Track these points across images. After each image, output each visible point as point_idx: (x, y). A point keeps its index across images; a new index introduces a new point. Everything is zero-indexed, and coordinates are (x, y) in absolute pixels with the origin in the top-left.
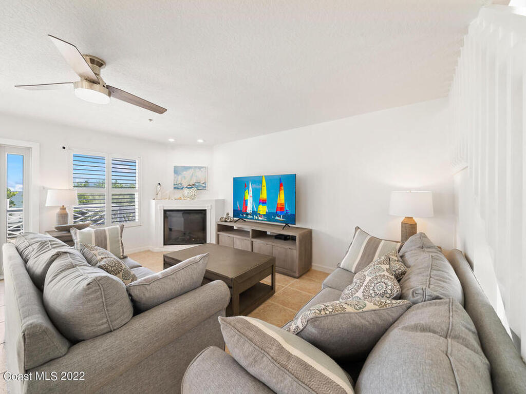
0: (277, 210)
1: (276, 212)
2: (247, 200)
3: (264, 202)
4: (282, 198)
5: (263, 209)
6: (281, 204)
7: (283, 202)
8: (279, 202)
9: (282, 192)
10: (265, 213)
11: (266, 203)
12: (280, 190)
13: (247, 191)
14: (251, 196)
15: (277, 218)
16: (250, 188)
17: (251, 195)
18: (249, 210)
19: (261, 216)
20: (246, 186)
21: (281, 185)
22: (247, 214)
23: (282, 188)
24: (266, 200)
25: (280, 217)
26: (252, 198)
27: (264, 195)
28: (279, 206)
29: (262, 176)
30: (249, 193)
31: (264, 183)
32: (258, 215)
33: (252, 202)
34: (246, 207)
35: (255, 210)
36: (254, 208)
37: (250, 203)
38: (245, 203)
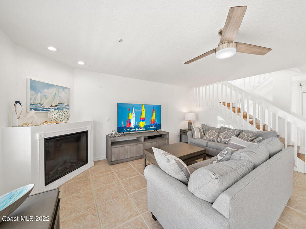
0: (151, 123)
1: (151, 124)
2: (131, 119)
3: (143, 120)
4: (154, 117)
5: (142, 124)
6: (153, 120)
7: (154, 118)
8: (152, 119)
9: (154, 114)
10: (144, 126)
11: (144, 120)
12: (153, 113)
13: (131, 113)
14: (133, 117)
15: (151, 127)
16: (133, 112)
17: (134, 116)
18: (132, 125)
19: (141, 128)
20: (130, 110)
21: (154, 110)
22: (131, 129)
23: (154, 111)
24: (144, 118)
25: (153, 126)
26: (134, 118)
27: (143, 116)
28: (152, 121)
29: (142, 105)
30: (132, 115)
31: (143, 109)
32: (139, 128)
33: (134, 120)
34: (130, 124)
35: (137, 125)
36: (136, 124)
37: (133, 121)
38: (129, 122)
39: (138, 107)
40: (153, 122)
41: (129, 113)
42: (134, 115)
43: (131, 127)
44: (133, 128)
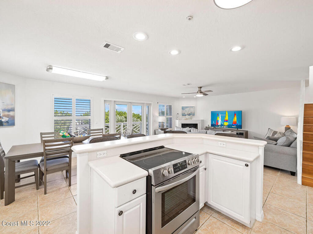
0: (233, 123)
3: (227, 121)
4: (235, 119)
5: (226, 124)
7: (236, 120)
8: (234, 121)
9: (236, 117)
12: (234, 116)
13: (218, 117)
15: (233, 126)
16: (220, 116)
17: (221, 118)
18: (219, 124)
19: (225, 126)
20: (218, 115)
21: (235, 114)
22: (218, 126)
23: (236, 115)
26: (221, 120)
27: (227, 118)
29: (226, 111)
31: (227, 113)
33: (221, 121)
34: (218, 123)
35: (222, 124)
38: (217, 122)
39: (223, 113)
40: (235, 123)
42: (220, 118)
44: (220, 126)
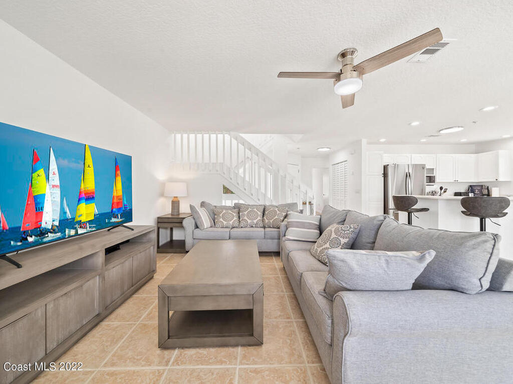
0: (112, 208)
1: (112, 211)
4: (118, 188)
5: (87, 211)
6: (117, 197)
7: (120, 193)
8: (115, 194)
9: (119, 179)
10: (92, 218)
11: (93, 198)
12: (116, 176)
13: (41, 172)
14: (53, 186)
15: (113, 220)
16: (53, 166)
17: (57, 182)
18: (50, 217)
19: (82, 224)
21: (117, 168)
22: (42, 233)
23: (119, 172)
24: (93, 193)
25: (116, 217)
26: (57, 191)
27: (89, 183)
28: (115, 200)
30: (48, 178)
31: (89, 160)
32: (77, 226)
33: (58, 199)
35: (69, 215)
36: (65, 213)
37: (53, 202)
38: (37, 205)
40: (118, 203)
41: (34, 171)
42: (55, 179)
43: (43, 225)
44: (53, 231)
